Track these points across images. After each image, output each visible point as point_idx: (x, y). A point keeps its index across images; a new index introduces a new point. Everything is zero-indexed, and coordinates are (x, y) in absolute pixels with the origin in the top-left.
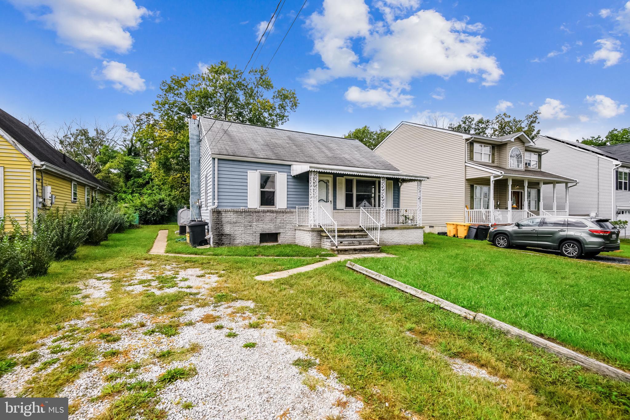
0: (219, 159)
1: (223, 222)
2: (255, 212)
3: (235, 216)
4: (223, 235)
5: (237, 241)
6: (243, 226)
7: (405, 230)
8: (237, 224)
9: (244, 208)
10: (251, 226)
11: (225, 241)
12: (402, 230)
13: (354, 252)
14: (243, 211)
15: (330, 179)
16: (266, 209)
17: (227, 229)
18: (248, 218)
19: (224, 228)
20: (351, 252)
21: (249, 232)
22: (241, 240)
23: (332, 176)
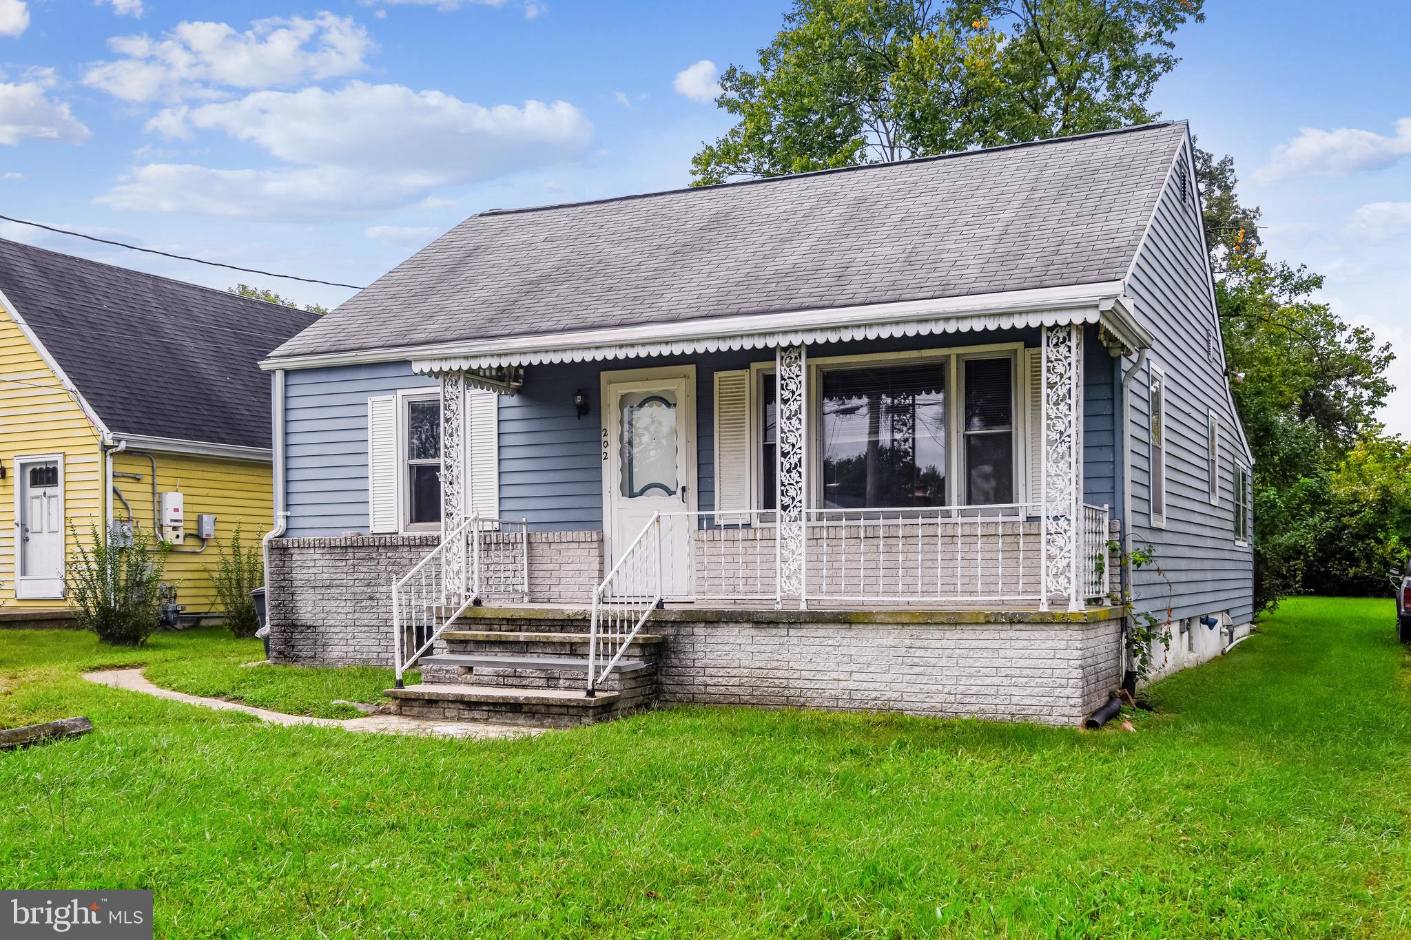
0: (287, 373)
1: (296, 583)
2: (385, 546)
3: (327, 563)
4: (295, 626)
5: (336, 651)
6: (348, 596)
7: (935, 632)
8: (333, 590)
9: (349, 533)
10: (371, 598)
11: (304, 648)
12: (915, 630)
13: (466, 714)
14: (349, 543)
15: (682, 385)
16: (418, 534)
17: (307, 608)
18: (364, 572)
19: (299, 604)
20: (455, 713)
21: (366, 618)
22: (345, 649)
23: (691, 369)
